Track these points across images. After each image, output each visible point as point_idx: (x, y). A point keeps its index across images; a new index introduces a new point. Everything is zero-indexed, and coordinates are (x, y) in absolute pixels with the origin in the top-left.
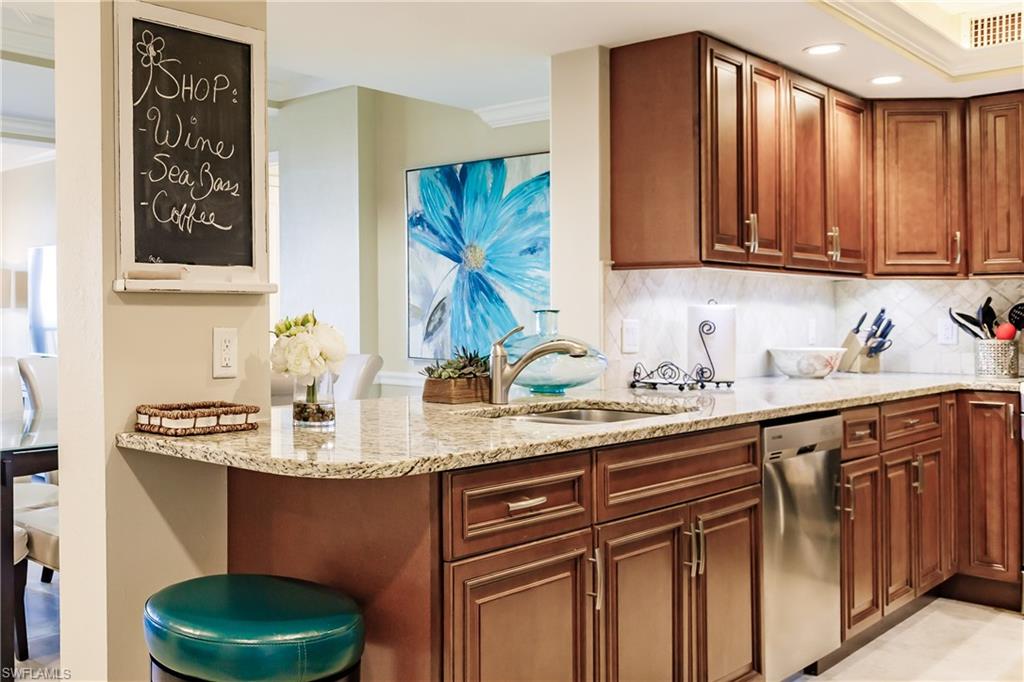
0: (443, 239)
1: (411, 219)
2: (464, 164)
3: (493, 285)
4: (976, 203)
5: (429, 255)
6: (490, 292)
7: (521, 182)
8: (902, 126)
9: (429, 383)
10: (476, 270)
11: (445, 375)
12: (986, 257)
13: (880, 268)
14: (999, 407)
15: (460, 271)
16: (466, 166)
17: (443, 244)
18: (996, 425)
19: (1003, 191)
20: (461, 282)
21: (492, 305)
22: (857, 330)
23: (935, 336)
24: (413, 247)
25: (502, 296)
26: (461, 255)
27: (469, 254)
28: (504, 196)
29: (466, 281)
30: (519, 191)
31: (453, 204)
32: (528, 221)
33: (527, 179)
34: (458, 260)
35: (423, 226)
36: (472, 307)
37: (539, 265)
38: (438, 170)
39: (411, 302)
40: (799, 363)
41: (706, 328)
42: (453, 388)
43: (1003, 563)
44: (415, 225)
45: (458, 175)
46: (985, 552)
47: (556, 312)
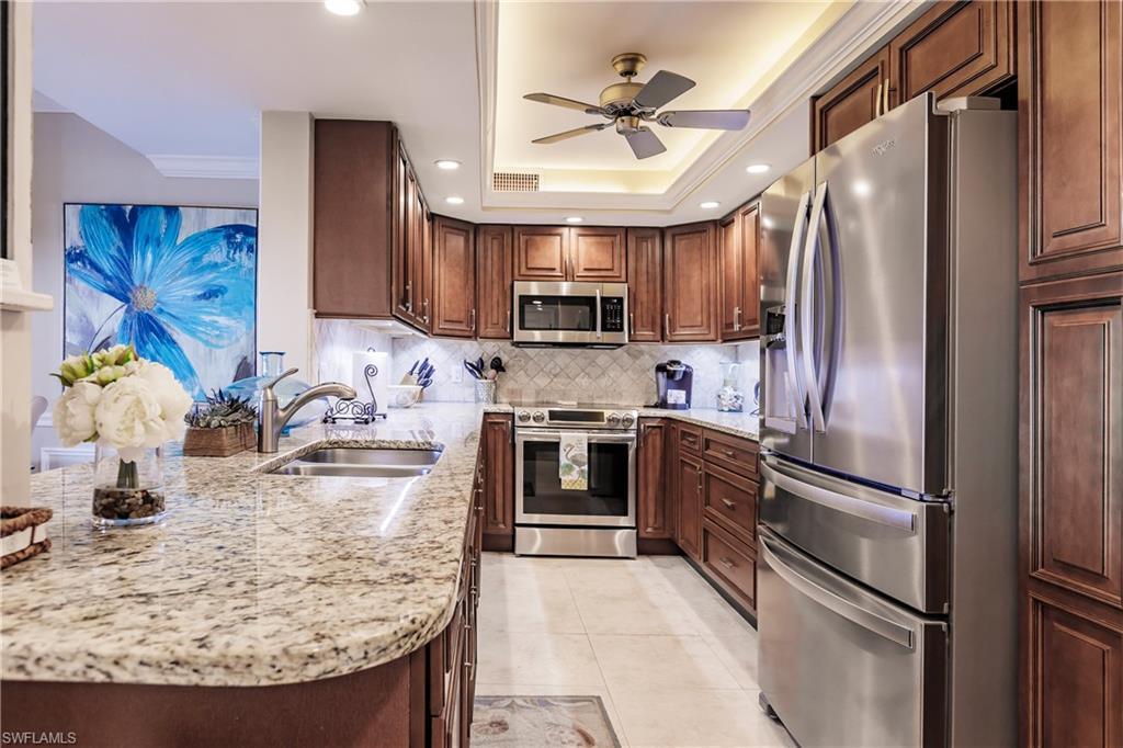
0: (107, 277)
1: (70, 253)
2: (134, 206)
3: (165, 327)
4: (482, 292)
5: (91, 292)
6: (162, 333)
7: (196, 232)
8: (448, 235)
9: (190, 434)
10: (146, 312)
11: (214, 423)
12: (486, 328)
13: (436, 331)
14: (503, 423)
15: (127, 311)
16: (136, 208)
17: (109, 282)
18: (501, 434)
19: (495, 286)
20: (129, 322)
21: (164, 347)
22: (411, 373)
23: (450, 377)
24: (70, 283)
25: (175, 337)
26: (130, 295)
27: (139, 295)
28: (178, 242)
29: (135, 321)
30: (193, 240)
31: (121, 244)
32: (202, 269)
33: (203, 230)
34: (126, 300)
35: (84, 263)
36: (141, 348)
37: (214, 311)
38: (103, 207)
39: (68, 340)
40: (397, 398)
41: (371, 370)
42: (224, 438)
43: (504, 523)
44: (72, 261)
45: (127, 216)
46: (495, 518)
47: (281, 354)
